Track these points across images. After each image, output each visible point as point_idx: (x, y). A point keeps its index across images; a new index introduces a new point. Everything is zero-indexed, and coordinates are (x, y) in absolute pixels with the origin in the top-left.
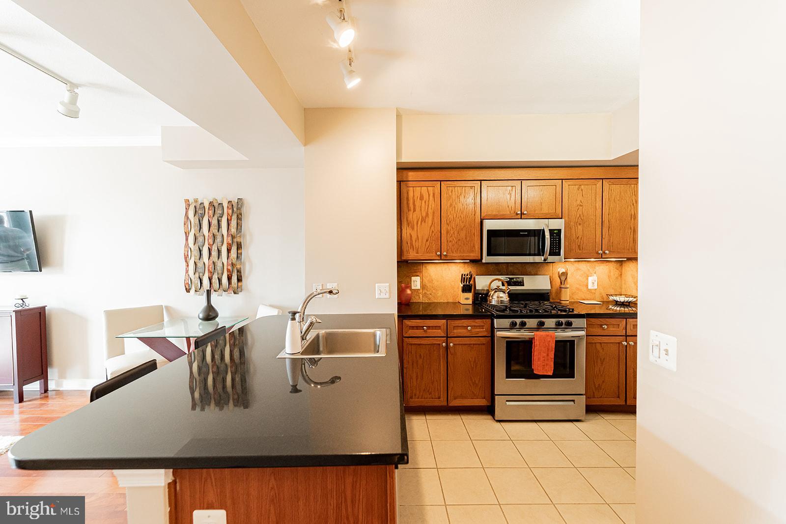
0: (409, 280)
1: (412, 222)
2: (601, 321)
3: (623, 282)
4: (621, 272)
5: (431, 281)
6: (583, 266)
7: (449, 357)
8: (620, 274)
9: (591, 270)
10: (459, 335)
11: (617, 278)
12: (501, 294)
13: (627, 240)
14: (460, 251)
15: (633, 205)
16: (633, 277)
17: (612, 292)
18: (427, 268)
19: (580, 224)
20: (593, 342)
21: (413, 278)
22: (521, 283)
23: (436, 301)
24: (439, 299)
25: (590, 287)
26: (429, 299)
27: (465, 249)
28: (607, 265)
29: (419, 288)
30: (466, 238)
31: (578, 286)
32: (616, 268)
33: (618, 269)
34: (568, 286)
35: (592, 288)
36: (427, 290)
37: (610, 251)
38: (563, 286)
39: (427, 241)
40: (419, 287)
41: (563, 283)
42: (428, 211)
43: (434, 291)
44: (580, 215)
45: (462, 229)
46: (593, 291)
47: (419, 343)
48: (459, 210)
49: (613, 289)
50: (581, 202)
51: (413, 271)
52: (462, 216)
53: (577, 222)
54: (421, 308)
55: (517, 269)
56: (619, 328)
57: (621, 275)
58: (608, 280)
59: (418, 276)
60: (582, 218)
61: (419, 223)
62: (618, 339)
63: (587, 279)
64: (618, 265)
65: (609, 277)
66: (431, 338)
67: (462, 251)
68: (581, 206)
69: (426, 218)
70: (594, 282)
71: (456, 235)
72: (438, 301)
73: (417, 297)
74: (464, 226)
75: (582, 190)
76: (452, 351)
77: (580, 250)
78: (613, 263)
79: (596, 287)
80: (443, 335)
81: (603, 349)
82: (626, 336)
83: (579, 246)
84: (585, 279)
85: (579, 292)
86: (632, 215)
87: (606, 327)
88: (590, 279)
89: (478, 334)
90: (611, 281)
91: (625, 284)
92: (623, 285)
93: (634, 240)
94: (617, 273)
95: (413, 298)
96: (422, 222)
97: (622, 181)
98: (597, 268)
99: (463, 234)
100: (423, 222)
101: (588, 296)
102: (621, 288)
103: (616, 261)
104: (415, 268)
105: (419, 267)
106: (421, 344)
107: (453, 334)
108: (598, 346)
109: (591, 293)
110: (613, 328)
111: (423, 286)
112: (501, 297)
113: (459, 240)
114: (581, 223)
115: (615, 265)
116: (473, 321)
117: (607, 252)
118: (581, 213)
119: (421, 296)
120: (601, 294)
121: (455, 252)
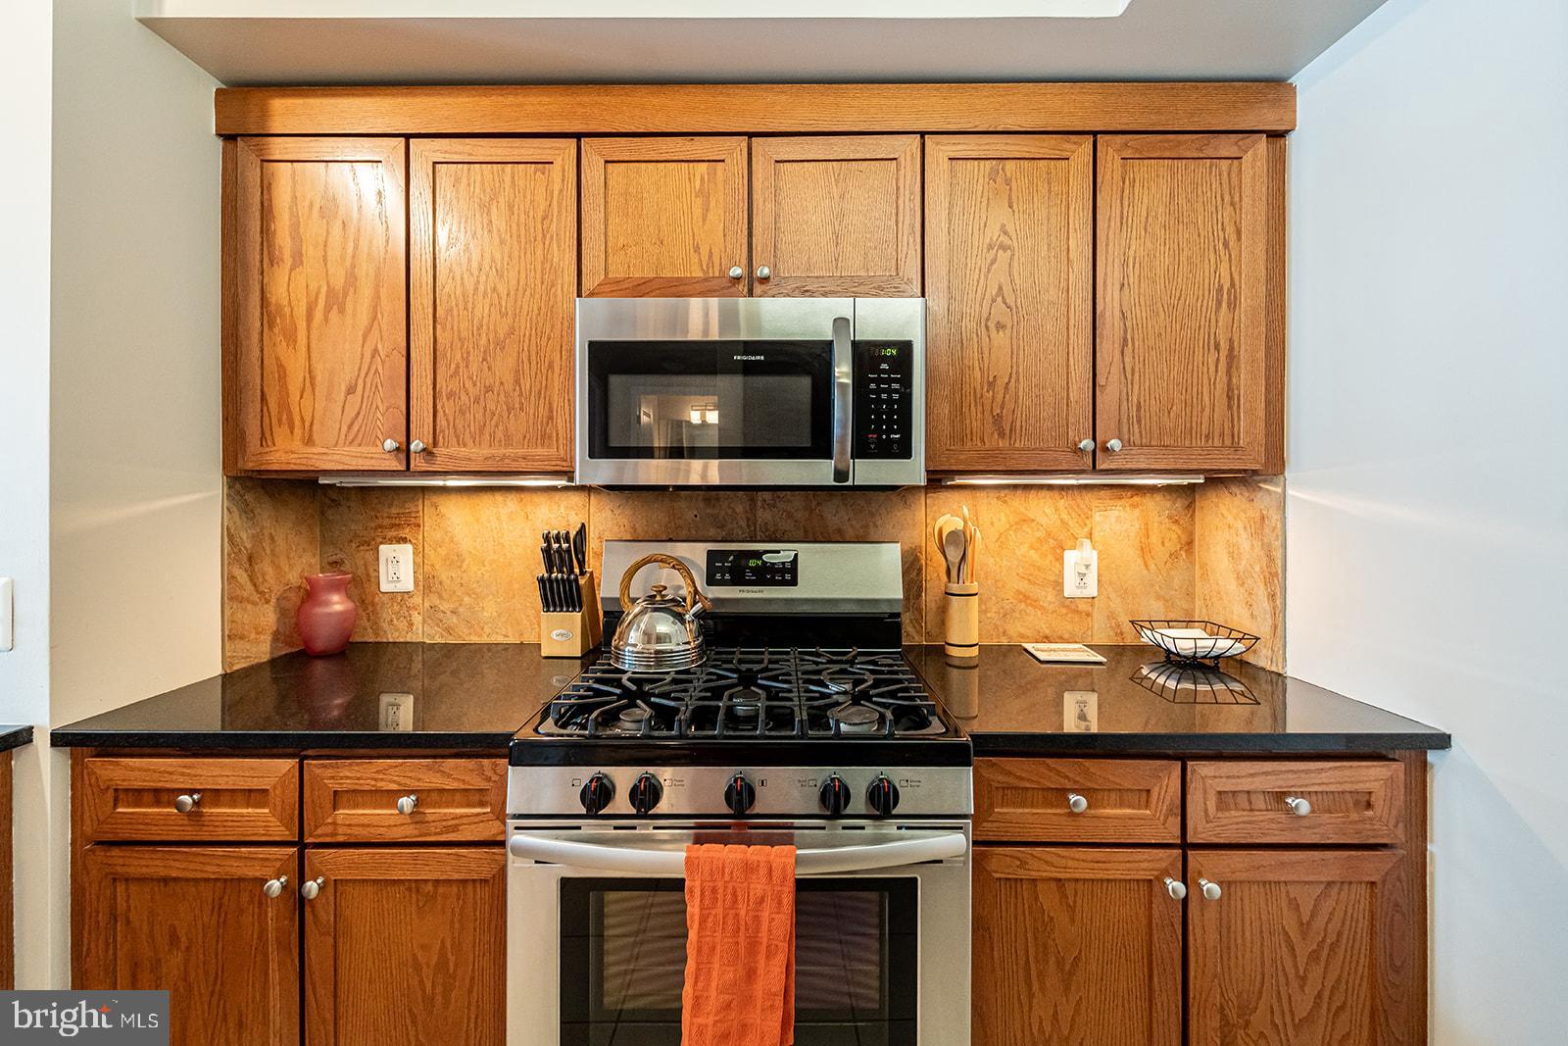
0: (369, 556)
1: (287, 310)
2: (1059, 773)
3: (1198, 572)
4: (1191, 534)
5: (456, 560)
6: (1044, 510)
7: (310, 942)
8: (1184, 539)
9: (1071, 524)
10: (363, 834)
11: (1174, 555)
12: (664, 625)
13: (1200, 393)
14: (493, 435)
15: (1226, 245)
16: (1231, 554)
17: (1155, 609)
18: (442, 509)
19: (1000, 326)
20: (1022, 874)
21: (385, 550)
22: (788, 574)
23: (474, 639)
24: (487, 630)
25: (1070, 590)
26: (449, 630)
27: (512, 429)
28: (1134, 506)
29: (411, 587)
30: (517, 382)
31: (1023, 586)
32: (1170, 517)
33: (1176, 522)
34: (974, 587)
35: (1078, 593)
36: (441, 597)
37: (1127, 444)
38: (955, 588)
39: (351, 390)
40: (407, 584)
41: (954, 573)
42: (353, 266)
43: (467, 599)
44: (1000, 288)
45: (500, 345)
46: (1082, 606)
47: (163, 872)
48: (487, 260)
49: (1158, 597)
50: (1006, 233)
51: (386, 522)
52: (502, 289)
53: (987, 320)
54: (417, 666)
55: (790, 516)
56: (1147, 806)
57: (1190, 543)
58: (1140, 561)
59: (404, 540)
60: (1010, 301)
61: (318, 315)
62: (1145, 864)
63: (1060, 559)
64: (1178, 504)
65: (1145, 550)
66: (220, 850)
67: (500, 435)
68: (1004, 248)
69: (345, 295)
70: (1083, 570)
71: (474, 368)
72: (485, 640)
73: (402, 625)
74: (512, 332)
75: (1008, 182)
76: (326, 916)
77: (1002, 435)
78: (1158, 497)
79: (1092, 590)
80: (280, 832)
81: (1072, 909)
82: (1185, 846)
83: (998, 419)
84: (1050, 557)
85: (1030, 610)
86: (1220, 289)
87: (1083, 802)
88: (1071, 557)
89: (455, 829)
90: (1152, 567)
91: (1205, 576)
92: (1198, 584)
93: (1229, 398)
94: (1174, 536)
95: (385, 626)
96: (328, 309)
97: (1179, 143)
98: (1097, 517)
99: (504, 366)
100: (334, 315)
101: (1066, 627)
102: (1190, 595)
103: (1168, 488)
104: (394, 511)
105: (411, 507)
106: (175, 879)
107: (329, 829)
108: (1048, 898)
109: (1077, 612)
110: (1121, 805)
111: (427, 583)
112: (660, 639)
113: (489, 389)
114: (1003, 320)
115: (1168, 504)
116: (429, 768)
117: (1115, 444)
118: (1004, 279)
119: (417, 619)
120: (1111, 616)
121: (470, 443)
